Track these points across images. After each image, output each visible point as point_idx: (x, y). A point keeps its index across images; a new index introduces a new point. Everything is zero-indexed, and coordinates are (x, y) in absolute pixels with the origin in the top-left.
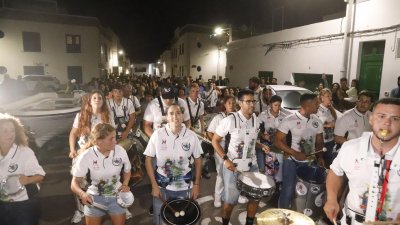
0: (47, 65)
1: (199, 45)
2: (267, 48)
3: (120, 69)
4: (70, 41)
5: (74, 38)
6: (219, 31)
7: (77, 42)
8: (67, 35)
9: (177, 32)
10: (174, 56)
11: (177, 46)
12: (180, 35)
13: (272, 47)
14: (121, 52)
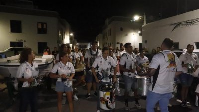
0: (25, 41)
1: (122, 30)
2: (173, 27)
3: (71, 45)
4: (40, 27)
5: (42, 24)
6: (137, 18)
7: (45, 27)
8: (38, 23)
9: (107, 21)
10: (105, 37)
11: (107, 31)
12: (109, 23)
13: (177, 25)
14: (71, 35)
